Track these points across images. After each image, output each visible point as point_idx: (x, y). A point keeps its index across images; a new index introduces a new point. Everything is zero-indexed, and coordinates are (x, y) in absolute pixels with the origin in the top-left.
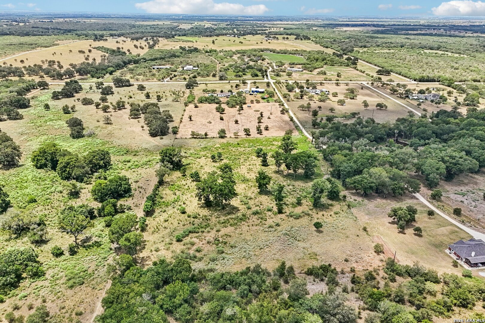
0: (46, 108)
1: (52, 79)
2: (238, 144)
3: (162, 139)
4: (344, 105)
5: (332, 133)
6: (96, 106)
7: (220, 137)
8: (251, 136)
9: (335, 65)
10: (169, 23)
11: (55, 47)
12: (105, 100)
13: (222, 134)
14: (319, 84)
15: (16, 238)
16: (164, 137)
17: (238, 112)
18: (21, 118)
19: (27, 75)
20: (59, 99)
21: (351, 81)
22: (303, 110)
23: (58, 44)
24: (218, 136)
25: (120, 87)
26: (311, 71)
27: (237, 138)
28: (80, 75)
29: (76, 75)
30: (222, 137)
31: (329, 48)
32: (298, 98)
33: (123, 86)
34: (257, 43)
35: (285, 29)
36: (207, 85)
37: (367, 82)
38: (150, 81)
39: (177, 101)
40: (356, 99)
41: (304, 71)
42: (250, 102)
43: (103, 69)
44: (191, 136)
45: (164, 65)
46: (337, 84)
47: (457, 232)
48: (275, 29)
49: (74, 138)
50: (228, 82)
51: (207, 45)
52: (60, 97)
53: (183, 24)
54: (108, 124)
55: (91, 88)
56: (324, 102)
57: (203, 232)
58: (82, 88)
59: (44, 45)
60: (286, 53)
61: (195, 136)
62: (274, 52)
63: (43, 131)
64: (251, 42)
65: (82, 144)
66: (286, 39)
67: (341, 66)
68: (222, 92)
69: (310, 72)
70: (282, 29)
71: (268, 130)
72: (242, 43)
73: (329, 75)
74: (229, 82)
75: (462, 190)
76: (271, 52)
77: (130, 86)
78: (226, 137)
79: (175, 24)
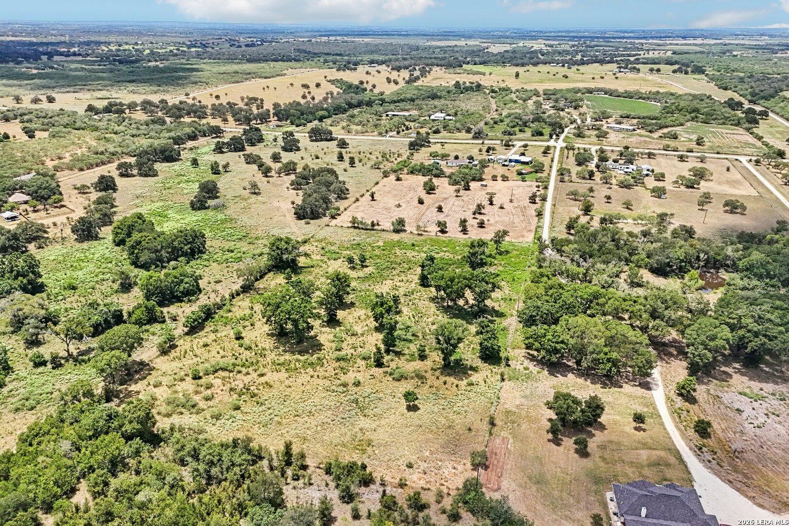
0: (193, 164)
1: (237, 123)
2: (413, 245)
3: (308, 223)
4: (663, 196)
5: (576, 246)
6: (259, 167)
7: (394, 231)
8: (446, 235)
9: (712, 122)
10: (477, 43)
11: (279, 78)
12: (278, 159)
13: (399, 226)
14: (647, 156)
15: (13, 333)
16: (311, 221)
17: (455, 194)
18: (155, 175)
19: (210, 117)
20: (222, 152)
21: (718, 153)
22: (576, 200)
23: (285, 74)
24: (392, 228)
25: (316, 141)
26: (651, 132)
27: (421, 235)
28: (278, 120)
29: (271, 119)
30: (397, 231)
31: (731, 89)
32: (584, 178)
33: (322, 140)
34: (593, 78)
35: (674, 53)
36: (443, 146)
37: (749, 158)
38: (366, 134)
39: (378, 168)
40: (697, 188)
41: (638, 131)
42: (490, 177)
43: (311, 113)
44: (350, 225)
45: (407, 110)
46: (681, 158)
47: (668, 465)
48: (657, 53)
49: (193, 209)
50: (481, 142)
51: (503, 81)
52: (225, 150)
53: (497, 45)
54: (255, 193)
55: (275, 140)
56: (629, 189)
57: (239, 372)
58: (263, 139)
59: (264, 75)
60: (631, 97)
61: (356, 225)
62: (610, 95)
63: (165, 196)
64: (584, 76)
65: (197, 218)
66: (655, 72)
67: (724, 124)
68: (457, 158)
69: (648, 133)
70: (669, 54)
71: (484, 227)
72: (567, 77)
73: (683, 139)
74: (483, 143)
75: (761, 389)
76: (606, 94)
77: (332, 140)
78: (405, 231)
79: (483, 45)
